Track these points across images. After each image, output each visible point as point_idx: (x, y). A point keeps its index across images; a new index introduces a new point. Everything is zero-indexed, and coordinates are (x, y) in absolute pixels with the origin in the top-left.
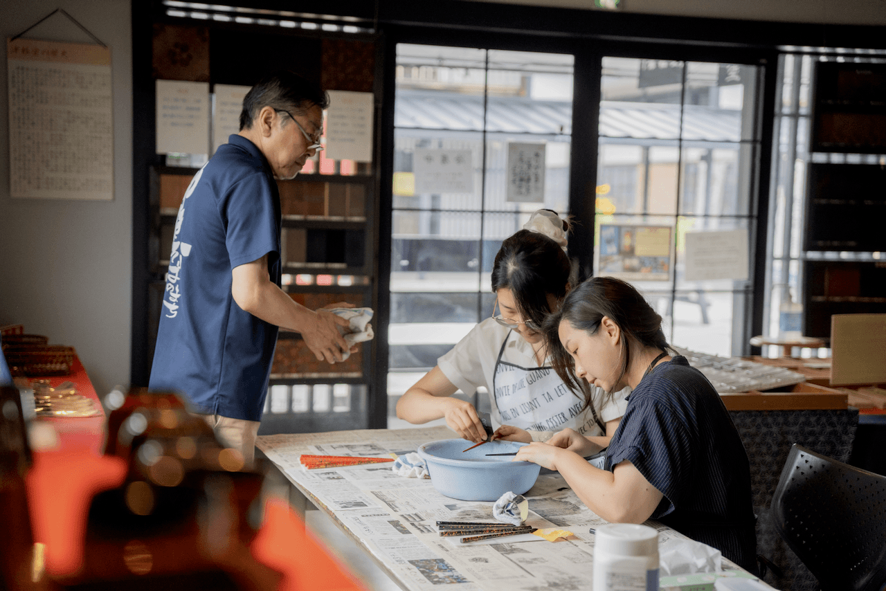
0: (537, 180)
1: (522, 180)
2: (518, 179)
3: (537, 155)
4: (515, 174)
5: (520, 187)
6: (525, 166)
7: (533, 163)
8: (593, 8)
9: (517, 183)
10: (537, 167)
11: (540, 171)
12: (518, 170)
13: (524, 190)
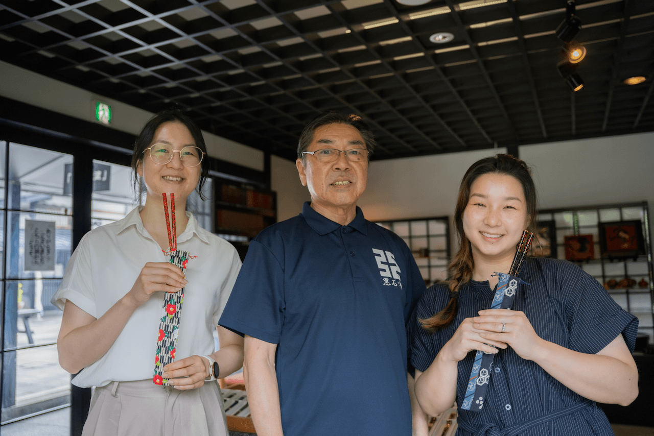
0: (49, 251)
1: (37, 251)
2: (34, 251)
3: (48, 231)
4: (31, 247)
5: (36, 257)
6: (39, 240)
7: (46, 238)
8: (93, 121)
9: (33, 254)
10: (48, 242)
11: (50, 244)
12: (34, 243)
13: (39, 260)
